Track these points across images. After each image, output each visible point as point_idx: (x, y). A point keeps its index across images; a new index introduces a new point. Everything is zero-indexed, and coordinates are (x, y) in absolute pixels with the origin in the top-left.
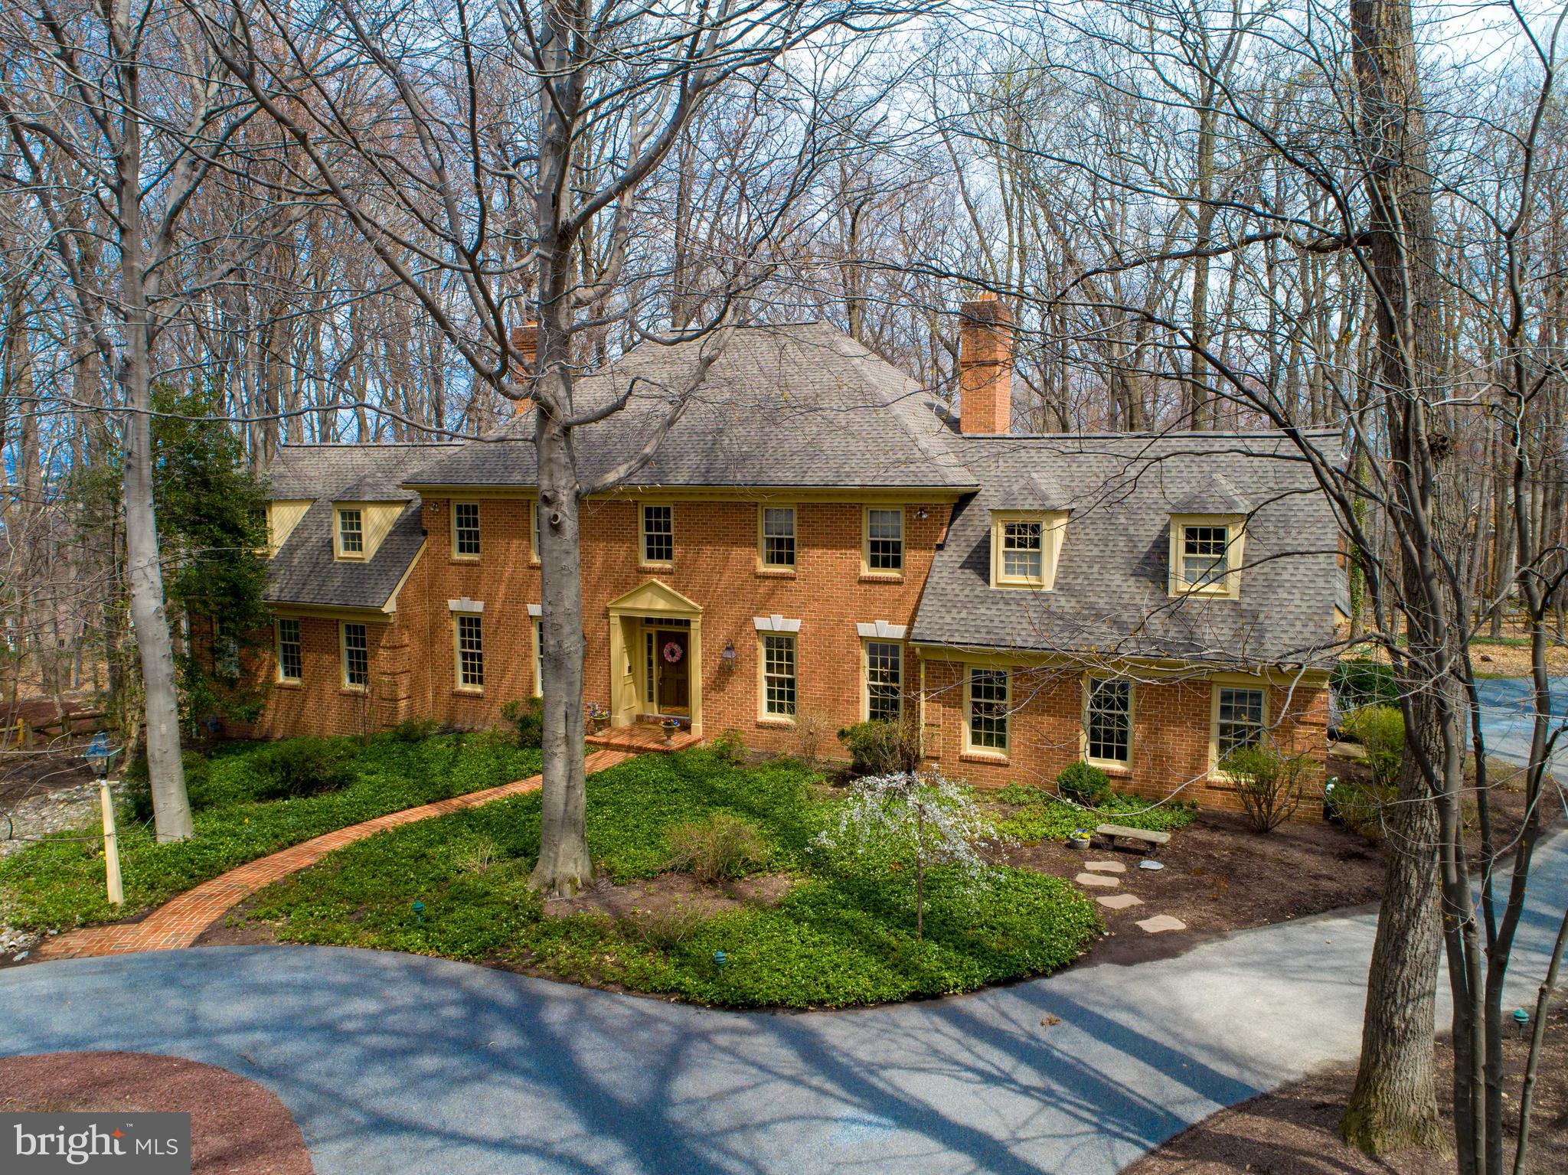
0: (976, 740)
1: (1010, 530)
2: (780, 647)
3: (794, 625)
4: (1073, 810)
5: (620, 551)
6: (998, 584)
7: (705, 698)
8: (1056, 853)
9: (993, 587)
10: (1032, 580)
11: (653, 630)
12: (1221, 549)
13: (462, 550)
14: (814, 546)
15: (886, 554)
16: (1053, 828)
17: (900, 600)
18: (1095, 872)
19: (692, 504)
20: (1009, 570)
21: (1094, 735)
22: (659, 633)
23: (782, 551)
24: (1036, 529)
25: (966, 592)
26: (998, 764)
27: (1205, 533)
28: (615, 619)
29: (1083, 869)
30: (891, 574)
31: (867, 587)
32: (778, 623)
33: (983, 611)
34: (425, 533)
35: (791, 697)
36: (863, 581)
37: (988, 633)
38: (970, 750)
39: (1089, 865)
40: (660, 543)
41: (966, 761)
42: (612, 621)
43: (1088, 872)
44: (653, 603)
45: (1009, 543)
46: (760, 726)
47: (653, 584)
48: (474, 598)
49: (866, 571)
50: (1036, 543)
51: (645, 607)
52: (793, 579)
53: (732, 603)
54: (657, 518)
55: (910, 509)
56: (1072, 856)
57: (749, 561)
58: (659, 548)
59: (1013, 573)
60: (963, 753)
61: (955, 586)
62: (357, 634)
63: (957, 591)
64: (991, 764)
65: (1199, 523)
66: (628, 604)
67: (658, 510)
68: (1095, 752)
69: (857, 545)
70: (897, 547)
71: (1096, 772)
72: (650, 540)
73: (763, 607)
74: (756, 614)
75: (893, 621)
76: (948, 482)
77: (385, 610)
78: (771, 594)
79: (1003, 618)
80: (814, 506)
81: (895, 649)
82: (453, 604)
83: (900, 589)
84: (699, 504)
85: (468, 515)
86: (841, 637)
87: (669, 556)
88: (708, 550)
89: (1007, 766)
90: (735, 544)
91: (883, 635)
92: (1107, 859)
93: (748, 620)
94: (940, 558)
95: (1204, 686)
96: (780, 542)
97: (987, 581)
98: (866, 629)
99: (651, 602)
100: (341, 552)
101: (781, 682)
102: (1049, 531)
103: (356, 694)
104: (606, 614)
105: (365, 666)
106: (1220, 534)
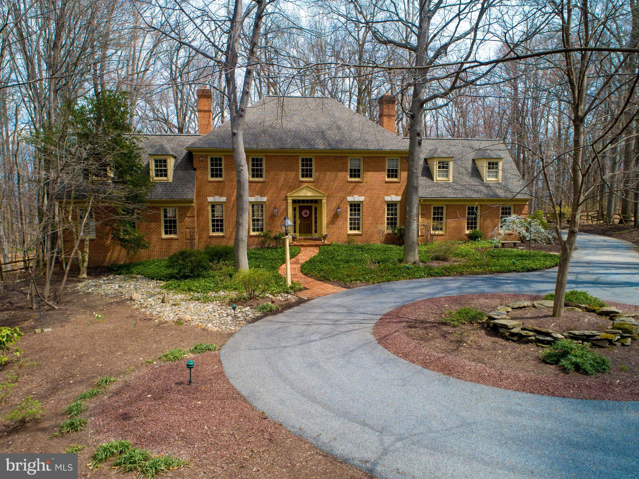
1: (440, 163)
2: (356, 207)
3: (362, 199)
5: (293, 174)
6: (437, 181)
7: (327, 227)
9: (435, 181)
10: (446, 179)
11: (297, 205)
12: (497, 168)
13: (212, 176)
14: (369, 171)
15: (393, 173)
17: (399, 188)
19: (323, 157)
20: (439, 176)
21: (468, 223)
22: (300, 206)
23: (355, 173)
24: (447, 163)
25: (428, 183)
26: (442, 235)
27: (493, 164)
30: (395, 180)
31: (388, 184)
32: (357, 198)
34: (195, 169)
35: (358, 224)
36: (386, 182)
40: (307, 171)
41: (433, 236)
42: (289, 201)
44: (306, 193)
45: (440, 168)
46: (347, 235)
47: (306, 186)
48: (221, 195)
49: (387, 179)
50: (447, 168)
51: (303, 195)
52: (360, 183)
53: (338, 192)
54: (307, 162)
55: (402, 158)
57: (345, 177)
58: (307, 173)
59: (441, 177)
60: (432, 233)
63: (425, 183)
64: (440, 235)
65: (492, 161)
66: (296, 195)
67: (307, 159)
68: (468, 229)
69: (384, 171)
70: (396, 171)
72: (303, 170)
73: (351, 194)
74: (348, 196)
75: (397, 195)
77: (194, 200)
78: (354, 188)
80: (369, 157)
81: (396, 205)
82: (210, 199)
83: (399, 185)
84: (326, 157)
85: (216, 162)
86: (379, 202)
87: (311, 176)
88: (329, 174)
90: (340, 171)
91: (393, 200)
93: (345, 198)
96: (355, 170)
98: (387, 198)
99: (305, 193)
100: (154, 177)
101: (355, 219)
102: (451, 164)
103: (172, 239)
104: (286, 199)
105: (175, 227)
106: (497, 164)
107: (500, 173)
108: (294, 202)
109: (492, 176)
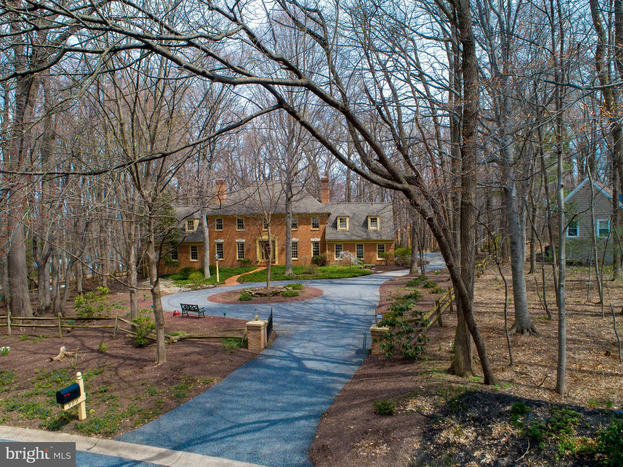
0: (337, 257)
1: (341, 220)
2: (294, 244)
6: (339, 229)
7: (278, 256)
10: (345, 228)
11: (264, 244)
12: (376, 222)
13: (218, 229)
14: (302, 224)
17: (319, 234)
19: (275, 217)
20: (341, 227)
21: (357, 254)
22: (266, 244)
23: (294, 226)
24: (345, 219)
25: (333, 231)
26: (341, 261)
27: (374, 219)
31: (312, 232)
32: (294, 240)
33: (337, 234)
35: (297, 254)
37: (339, 237)
38: (336, 259)
41: (335, 261)
42: (257, 242)
45: (341, 222)
47: (266, 233)
48: (221, 239)
49: (312, 229)
50: (345, 222)
51: (264, 238)
52: (297, 231)
53: (284, 236)
55: (320, 217)
61: (331, 230)
62: (194, 248)
65: (373, 217)
66: (261, 238)
70: (318, 224)
72: (265, 225)
75: (318, 238)
78: (293, 234)
79: (341, 235)
80: (301, 217)
81: (318, 243)
82: (216, 241)
84: (277, 217)
85: (219, 221)
86: (307, 242)
88: (278, 227)
89: (343, 261)
90: (285, 225)
94: (327, 225)
95: (375, 244)
96: (294, 224)
97: (337, 229)
98: (312, 240)
99: (266, 237)
100: (187, 230)
101: (294, 252)
102: (348, 220)
103: (194, 262)
104: (255, 240)
105: (197, 255)
106: (376, 219)
107: (378, 224)
108: (260, 241)
109: (374, 226)
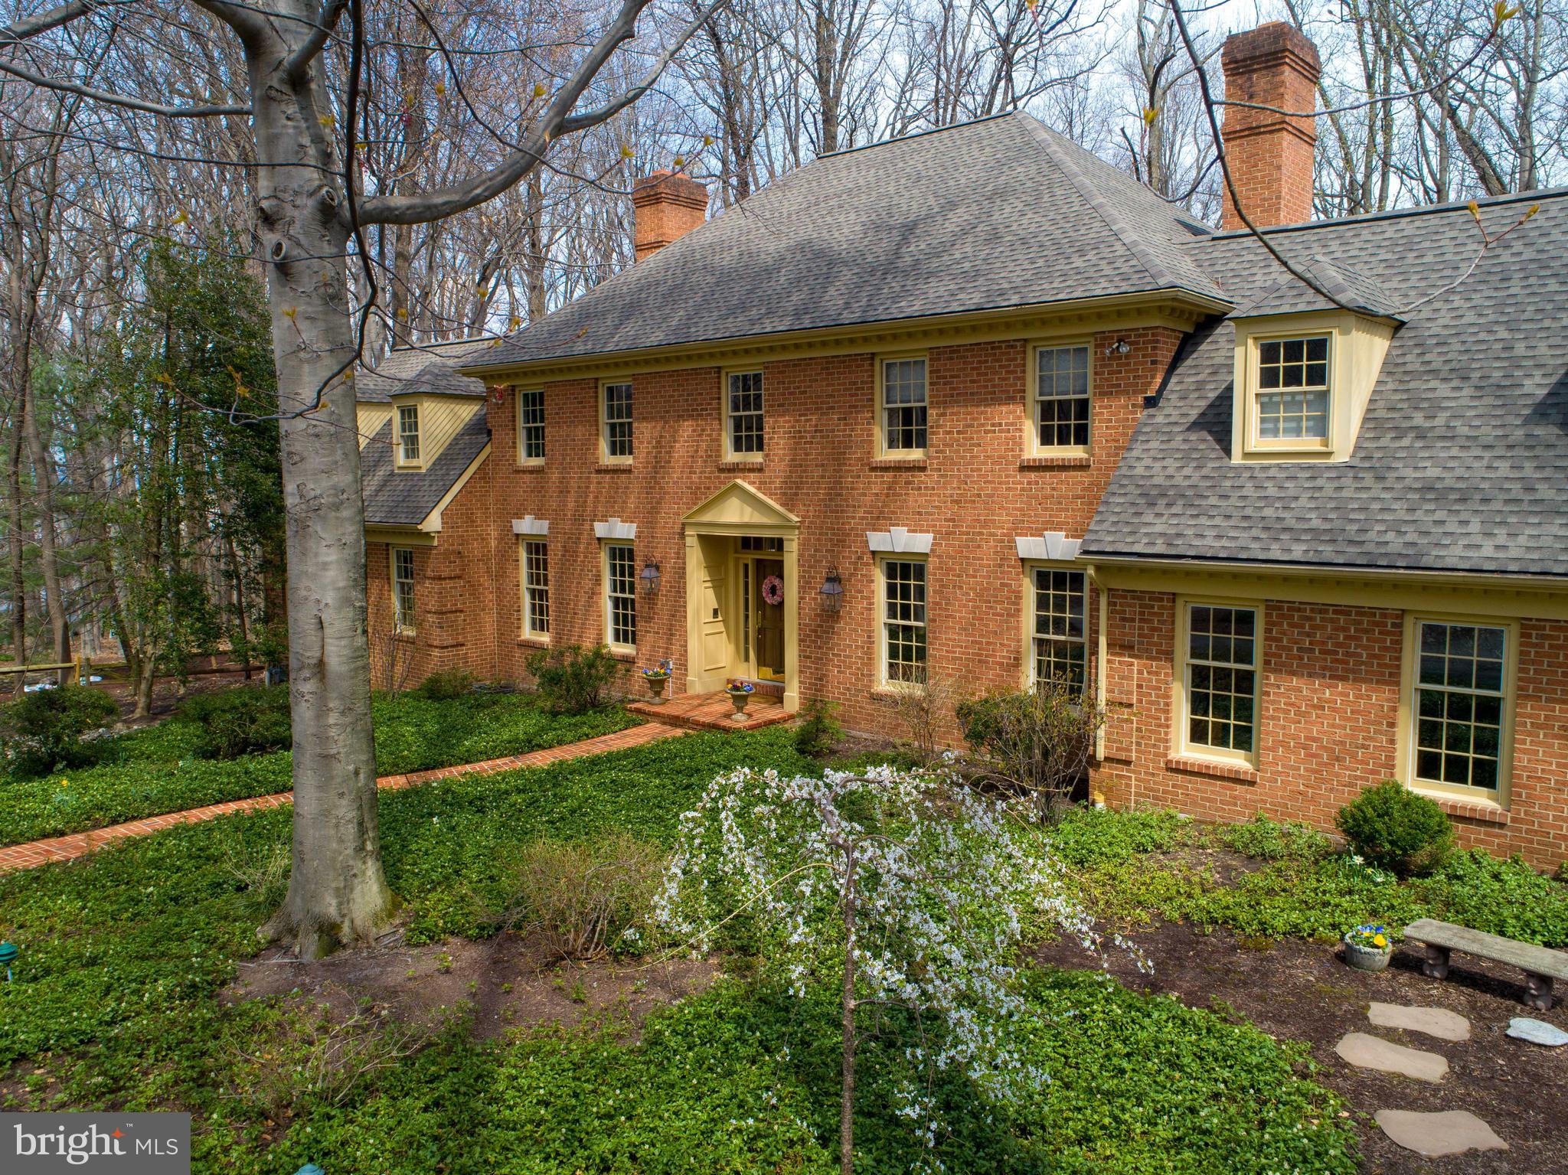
0: (1198, 734)
1: (1269, 353)
2: (907, 576)
3: (923, 542)
4: (1366, 878)
5: (701, 441)
6: (1247, 455)
8: (1305, 972)
9: (1237, 459)
10: (1312, 444)
11: (749, 557)
13: (528, 452)
14: (953, 416)
15: (1065, 422)
16: (1313, 914)
17: (1086, 499)
18: (1392, 1035)
19: (787, 364)
20: (1269, 428)
21: (1428, 734)
22: (759, 563)
23: (910, 427)
24: (1319, 348)
25: (1187, 471)
26: (1234, 778)
28: (692, 541)
29: (1360, 1022)
30: (1074, 452)
31: (1033, 475)
32: (902, 539)
33: (1213, 501)
34: (490, 434)
35: (922, 654)
36: (1027, 468)
37: (1219, 537)
38: (1186, 751)
39: (1381, 1013)
40: (749, 427)
41: (1177, 771)
42: (689, 541)
43: (1373, 1030)
44: (739, 514)
45: (1269, 378)
46: (877, 698)
47: (736, 486)
48: (538, 516)
49: (1034, 450)
50: (1318, 375)
51: (730, 520)
52: (923, 469)
53: (838, 511)
54: (745, 390)
55: (1102, 340)
56: (1344, 986)
57: (866, 444)
58: (749, 435)
59: (1275, 432)
60: (1173, 755)
61: (1168, 462)
62: (406, 563)
63: (1170, 471)
64: (1222, 778)
66: (708, 517)
67: (747, 378)
68: (1427, 768)
70: (1083, 407)
71: (1425, 806)
72: (737, 423)
74: (871, 526)
75: (1068, 530)
76: (1162, 282)
77: (425, 527)
78: (892, 494)
79: (1249, 512)
80: (954, 350)
81: (1077, 580)
82: (521, 526)
83: (1085, 477)
84: (796, 364)
85: (535, 405)
87: (762, 445)
88: (807, 433)
89: (1252, 783)
90: (844, 420)
91: (1057, 555)
92: (1428, 1001)
93: (860, 536)
94: (1150, 419)
96: (907, 412)
97: (1228, 452)
98: (1028, 546)
100: (400, 458)
101: (908, 633)
102: (1342, 352)
